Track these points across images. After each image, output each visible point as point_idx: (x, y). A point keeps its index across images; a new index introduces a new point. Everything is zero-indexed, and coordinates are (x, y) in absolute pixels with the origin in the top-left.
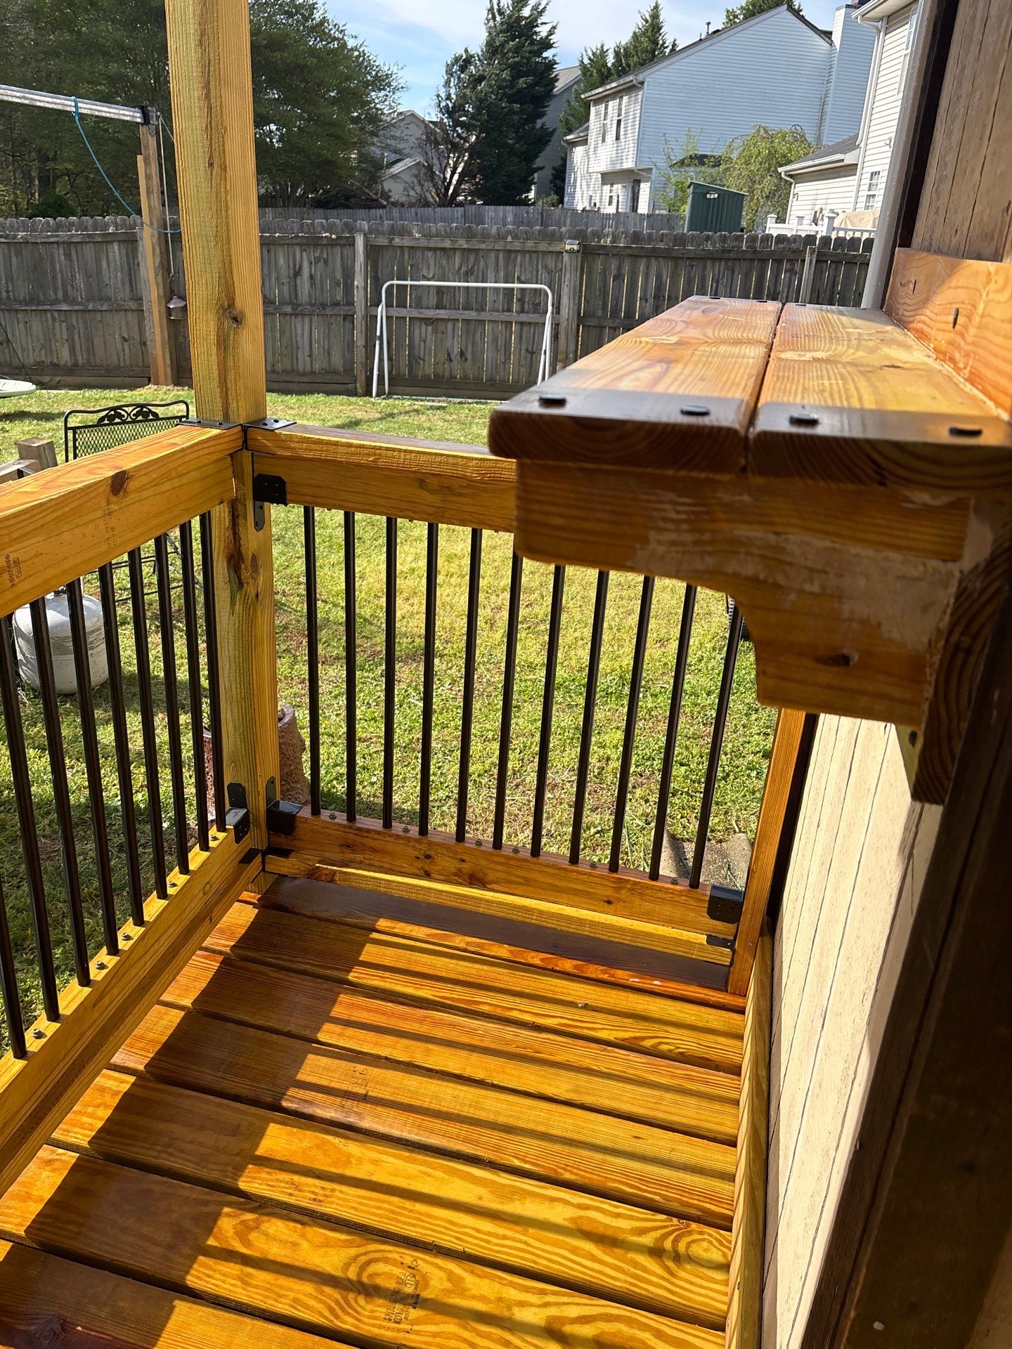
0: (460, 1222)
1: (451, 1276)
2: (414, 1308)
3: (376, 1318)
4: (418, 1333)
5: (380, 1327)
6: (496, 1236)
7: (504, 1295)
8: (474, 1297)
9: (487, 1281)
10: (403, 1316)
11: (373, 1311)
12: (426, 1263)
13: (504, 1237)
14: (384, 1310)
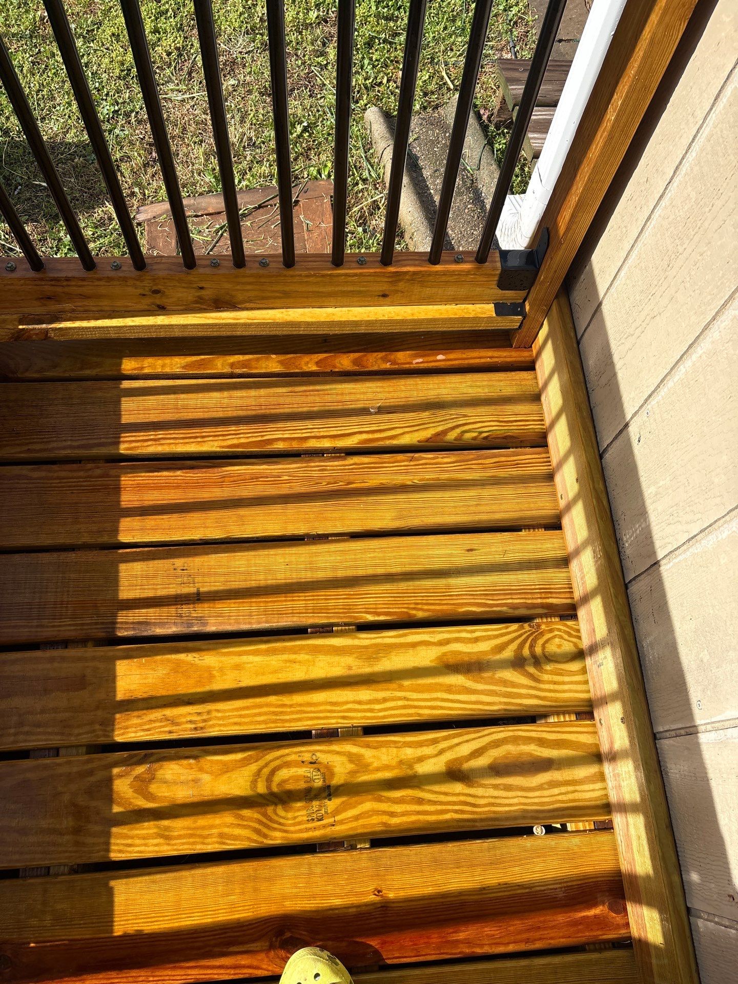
0: (340, 700)
1: (352, 758)
2: (330, 800)
3: (300, 823)
4: (341, 822)
5: (307, 830)
6: (377, 701)
7: (403, 757)
8: (378, 769)
9: (384, 750)
10: (323, 812)
11: (295, 818)
12: (325, 753)
13: (385, 700)
14: (304, 812)
